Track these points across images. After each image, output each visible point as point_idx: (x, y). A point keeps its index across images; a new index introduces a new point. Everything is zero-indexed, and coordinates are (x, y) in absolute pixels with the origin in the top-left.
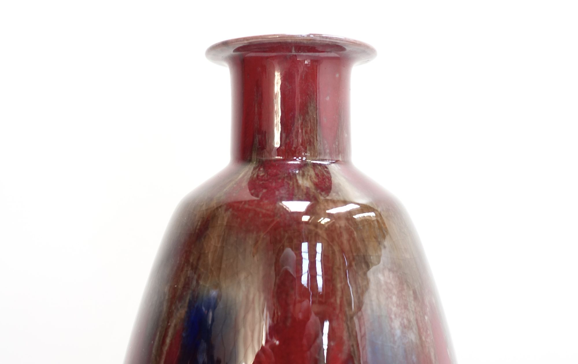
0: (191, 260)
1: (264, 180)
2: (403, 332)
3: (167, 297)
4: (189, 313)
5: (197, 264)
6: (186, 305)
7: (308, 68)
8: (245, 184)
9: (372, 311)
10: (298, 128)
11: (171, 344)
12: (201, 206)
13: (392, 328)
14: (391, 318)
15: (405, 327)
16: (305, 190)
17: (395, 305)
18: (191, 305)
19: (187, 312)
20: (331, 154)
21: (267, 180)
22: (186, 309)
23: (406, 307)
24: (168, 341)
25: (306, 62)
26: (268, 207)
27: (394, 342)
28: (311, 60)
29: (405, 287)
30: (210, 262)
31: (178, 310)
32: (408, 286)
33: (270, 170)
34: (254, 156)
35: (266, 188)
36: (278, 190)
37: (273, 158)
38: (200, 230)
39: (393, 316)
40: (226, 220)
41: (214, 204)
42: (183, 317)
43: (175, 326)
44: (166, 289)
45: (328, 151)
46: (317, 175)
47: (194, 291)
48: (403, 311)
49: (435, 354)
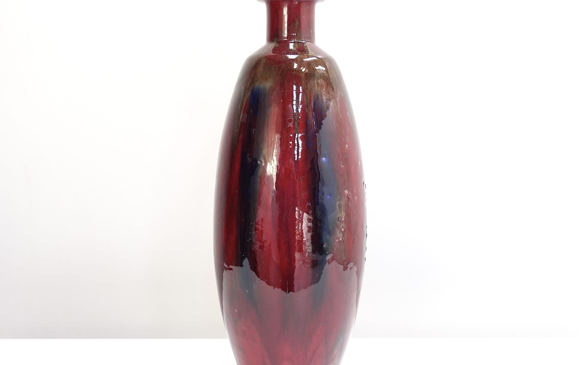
0: (252, 76)
1: (279, 48)
2: (326, 101)
3: (243, 90)
4: (252, 94)
5: (254, 77)
6: (251, 91)
7: (297, 5)
8: (271, 49)
9: (315, 92)
10: (292, 28)
11: (245, 105)
12: (255, 58)
13: (322, 99)
14: (322, 95)
15: (328, 99)
16: (293, 51)
17: (324, 92)
18: (252, 91)
19: (251, 93)
20: (305, 39)
21: (280, 48)
22: (250, 93)
23: (329, 93)
24: (244, 104)
25: (296, 3)
26: (279, 56)
27: (323, 104)
28: (298, 2)
29: (329, 86)
30: (259, 76)
31: (247, 93)
32: (330, 86)
33: (281, 45)
34: (275, 40)
35: (279, 50)
36: (283, 51)
37: (282, 40)
38: (255, 66)
39: (323, 95)
40: (264, 61)
41: (260, 57)
42: (249, 95)
43: (247, 99)
44: (243, 88)
45: (304, 37)
46: (299, 46)
47: (253, 86)
48: (327, 94)
49: (340, 112)
